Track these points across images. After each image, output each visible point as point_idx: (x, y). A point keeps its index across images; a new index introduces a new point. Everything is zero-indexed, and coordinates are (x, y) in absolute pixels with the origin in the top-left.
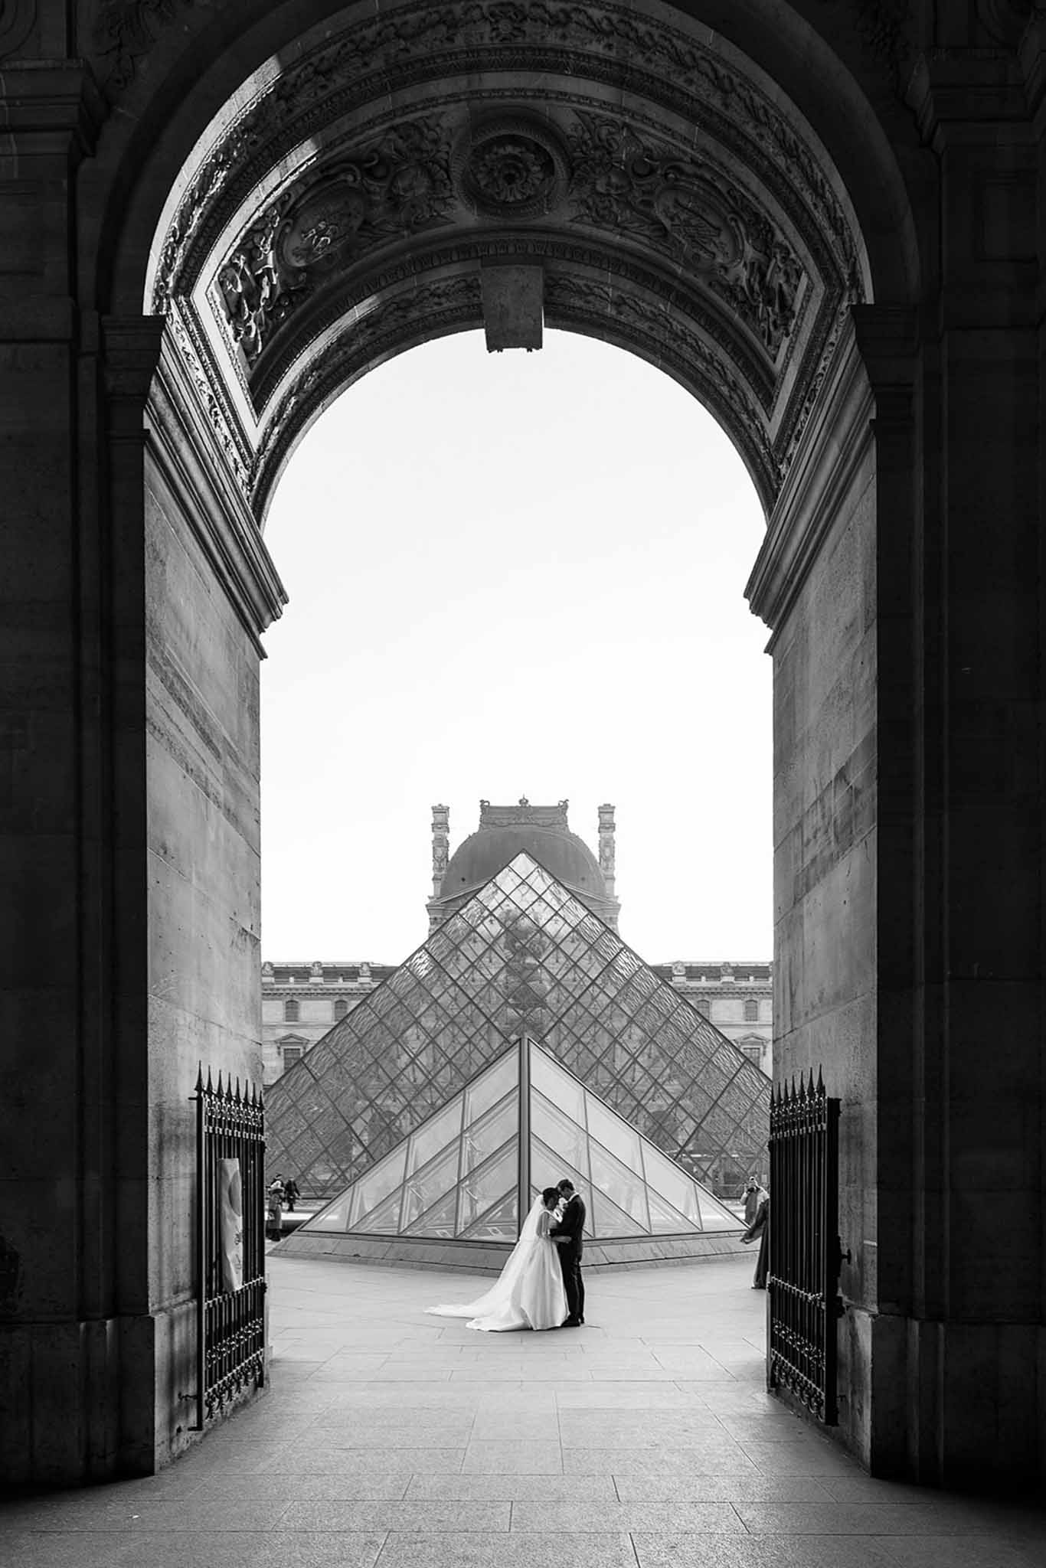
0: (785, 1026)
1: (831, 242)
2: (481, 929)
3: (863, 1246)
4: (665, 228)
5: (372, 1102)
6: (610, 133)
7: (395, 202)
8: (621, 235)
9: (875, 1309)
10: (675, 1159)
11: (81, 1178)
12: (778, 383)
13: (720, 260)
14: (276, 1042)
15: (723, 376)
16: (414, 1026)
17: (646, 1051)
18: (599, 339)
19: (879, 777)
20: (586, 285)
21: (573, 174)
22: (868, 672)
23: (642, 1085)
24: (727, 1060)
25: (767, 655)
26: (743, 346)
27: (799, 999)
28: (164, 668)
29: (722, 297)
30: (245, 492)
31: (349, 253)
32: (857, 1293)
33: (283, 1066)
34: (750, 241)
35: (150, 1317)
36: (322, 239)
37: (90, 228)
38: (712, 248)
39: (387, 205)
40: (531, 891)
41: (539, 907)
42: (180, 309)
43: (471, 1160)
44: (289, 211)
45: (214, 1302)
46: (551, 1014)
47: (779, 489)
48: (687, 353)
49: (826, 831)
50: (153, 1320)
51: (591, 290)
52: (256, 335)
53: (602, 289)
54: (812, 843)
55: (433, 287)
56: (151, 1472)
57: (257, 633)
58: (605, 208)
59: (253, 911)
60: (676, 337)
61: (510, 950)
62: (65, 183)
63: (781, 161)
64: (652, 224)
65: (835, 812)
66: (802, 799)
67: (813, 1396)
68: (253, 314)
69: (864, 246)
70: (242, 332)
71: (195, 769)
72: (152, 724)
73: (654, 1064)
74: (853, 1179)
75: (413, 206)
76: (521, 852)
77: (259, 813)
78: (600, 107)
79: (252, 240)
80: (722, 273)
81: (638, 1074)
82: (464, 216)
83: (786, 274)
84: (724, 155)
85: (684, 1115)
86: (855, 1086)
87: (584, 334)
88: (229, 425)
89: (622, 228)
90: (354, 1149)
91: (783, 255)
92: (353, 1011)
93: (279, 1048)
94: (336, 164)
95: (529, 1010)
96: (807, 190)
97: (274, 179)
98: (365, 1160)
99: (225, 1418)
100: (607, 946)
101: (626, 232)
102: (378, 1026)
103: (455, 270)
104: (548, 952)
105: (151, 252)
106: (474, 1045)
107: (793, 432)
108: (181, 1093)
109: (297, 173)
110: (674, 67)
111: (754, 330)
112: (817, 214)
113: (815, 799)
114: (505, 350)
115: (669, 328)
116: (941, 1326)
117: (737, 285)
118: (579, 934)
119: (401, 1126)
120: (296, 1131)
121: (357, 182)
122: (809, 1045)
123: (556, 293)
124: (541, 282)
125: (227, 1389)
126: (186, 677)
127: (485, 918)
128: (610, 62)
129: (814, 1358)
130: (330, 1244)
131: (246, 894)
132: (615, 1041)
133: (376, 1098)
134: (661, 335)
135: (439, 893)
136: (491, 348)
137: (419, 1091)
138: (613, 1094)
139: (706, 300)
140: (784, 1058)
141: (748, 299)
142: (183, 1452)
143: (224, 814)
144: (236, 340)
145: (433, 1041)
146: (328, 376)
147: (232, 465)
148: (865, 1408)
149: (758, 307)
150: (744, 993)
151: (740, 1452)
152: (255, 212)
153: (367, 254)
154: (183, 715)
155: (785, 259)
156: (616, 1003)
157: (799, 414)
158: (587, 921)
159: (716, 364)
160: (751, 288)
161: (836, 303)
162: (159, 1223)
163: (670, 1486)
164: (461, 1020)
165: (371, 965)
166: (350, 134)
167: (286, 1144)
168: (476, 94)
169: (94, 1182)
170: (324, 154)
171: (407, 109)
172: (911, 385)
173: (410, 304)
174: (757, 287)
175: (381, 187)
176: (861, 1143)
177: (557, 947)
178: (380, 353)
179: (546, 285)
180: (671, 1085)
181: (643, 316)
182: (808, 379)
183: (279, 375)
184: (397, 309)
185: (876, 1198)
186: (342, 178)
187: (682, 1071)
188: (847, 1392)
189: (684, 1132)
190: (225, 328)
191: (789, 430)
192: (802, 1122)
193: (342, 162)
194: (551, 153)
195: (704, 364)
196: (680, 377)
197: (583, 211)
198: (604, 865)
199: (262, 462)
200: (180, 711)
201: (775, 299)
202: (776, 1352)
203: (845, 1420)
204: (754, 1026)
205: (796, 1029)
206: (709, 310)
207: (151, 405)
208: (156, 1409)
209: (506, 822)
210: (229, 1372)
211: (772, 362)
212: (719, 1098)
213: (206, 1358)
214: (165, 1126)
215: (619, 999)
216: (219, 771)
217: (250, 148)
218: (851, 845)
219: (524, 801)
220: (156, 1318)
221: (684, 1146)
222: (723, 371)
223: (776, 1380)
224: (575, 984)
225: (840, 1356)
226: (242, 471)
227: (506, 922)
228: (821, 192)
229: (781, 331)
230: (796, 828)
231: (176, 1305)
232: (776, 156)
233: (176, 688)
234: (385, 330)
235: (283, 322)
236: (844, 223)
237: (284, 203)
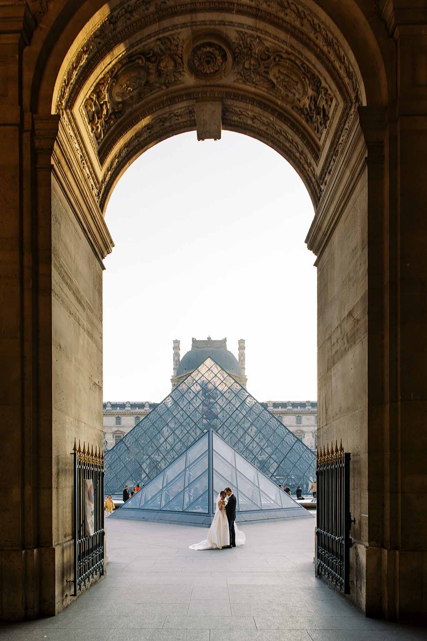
0: (323, 423)
1: (347, 83)
2: (192, 388)
3: (361, 517)
4: (274, 84)
5: (149, 457)
6: (251, 41)
7: (159, 73)
8: (255, 87)
9: (367, 544)
10: (270, 478)
11: (23, 488)
12: (321, 149)
13: (297, 96)
14: (112, 433)
15: (297, 149)
16: (166, 426)
17: (257, 436)
18: (244, 134)
19: (369, 313)
20: (240, 111)
21: (235, 60)
22: (364, 267)
23: (256, 450)
24: (290, 440)
25: (315, 267)
26: (306, 134)
27: (330, 412)
28: (60, 268)
29: (298, 114)
30: (96, 198)
31: (140, 96)
32: (359, 537)
33: (115, 442)
34: (311, 87)
36: (129, 89)
37: (28, 76)
38: (294, 91)
39: (156, 75)
40: (212, 373)
41: (215, 379)
42: (68, 115)
43: (189, 479)
44: (115, 76)
45: (82, 541)
46: (220, 422)
47: (321, 196)
48: (282, 139)
49: (343, 339)
50: (54, 549)
51: (242, 113)
52: (101, 130)
53: (246, 112)
54: (336, 344)
55: (175, 112)
56: (54, 615)
57: (101, 259)
58: (248, 76)
59: (99, 375)
60: (277, 132)
61: (204, 396)
62: (17, 57)
63: (325, 49)
64: (268, 82)
65: (347, 330)
66: (331, 326)
67: (338, 580)
68: (99, 121)
69: (362, 82)
70: (95, 129)
71: (73, 313)
72: (54, 292)
73: (261, 441)
74: (356, 488)
75: (167, 75)
76: (208, 357)
77: (102, 334)
78: (247, 28)
79: (99, 88)
80: (298, 102)
81: (255, 445)
82: (189, 80)
83: (326, 100)
84: (299, 46)
85: (273, 461)
86: (357, 447)
87: (238, 133)
88: (89, 169)
89: (255, 84)
90: (143, 475)
91: (325, 91)
92: (142, 420)
93: (113, 435)
94: (135, 55)
95: (211, 420)
96: (337, 61)
97: (108, 60)
98: (147, 479)
99: (87, 589)
100: (242, 395)
101: (257, 86)
102: (152, 426)
103: (184, 104)
104: (219, 397)
105: (55, 88)
106: (190, 434)
108: (67, 451)
109: (118, 58)
110: (280, 8)
111: (311, 128)
112: (341, 71)
113: (337, 325)
114: (205, 140)
115: (274, 129)
116: (397, 552)
117: (304, 108)
118: (231, 390)
119: (161, 466)
120: (120, 468)
121: (143, 63)
122: (334, 430)
123: (227, 114)
124: (221, 110)
125: (87, 577)
126: (70, 274)
127: (194, 384)
128: (252, 7)
129: (339, 565)
130: (133, 513)
131: (96, 368)
132: (246, 432)
133: (151, 455)
134: (270, 131)
135: (176, 375)
136: (199, 139)
137: (168, 452)
138: (245, 453)
139: (291, 115)
140: (323, 436)
141: (309, 113)
142: (68, 605)
143: (86, 333)
144: (92, 132)
145: (174, 432)
146: (131, 151)
148: (362, 587)
149: (313, 117)
150: (296, 413)
151: (307, 605)
152: (100, 75)
153: (148, 96)
154: (68, 290)
155: (325, 94)
156: (246, 417)
157: (330, 163)
158: (235, 385)
159: (294, 144)
160: (310, 108)
161: (348, 110)
162: (58, 507)
163: (279, 621)
164: (185, 424)
165: (149, 403)
166: (140, 41)
167: (116, 473)
168: (194, 23)
169: (29, 490)
170: (129, 51)
171: (165, 30)
172: (383, 142)
173: (166, 119)
174: (313, 108)
175: (153, 66)
176: (360, 472)
177: (223, 395)
178: (153, 141)
179: (223, 111)
180: (268, 449)
181: (263, 123)
182: (335, 146)
183: (111, 149)
184: (160, 121)
185: (367, 496)
186: (137, 61)
187: (272, 444)
188: (354, 580)
189: (273, 468)
190: (87, 126)
191: (326, 170)
192: (332, 463)
193: (138, 54)
194: (226, 50)
195: (289, 144)
196: (279, 150)
197: (239, 77)
198: (241, 363)
199: (104, 186)
200: (67, 288)
201: (321, 111)
202: (320, 561)
203: (353, 591)
204: (300, 426)
205: (328, 424)
206: (292, 119)
207: (54, 154)
208: (56, 587)
209: (202, 346)
210: (89, 570)
211: (319, 141)
212: (287, 455)
213: (78, 565)
214: (60, 465)
215: (247, 415)
216: (84, 315)
217: (98, 45)
218: (355, 344)
219: (209, 338)
220: (56, 548)
221: (273, 473)
222: (297, 146)
223: (320, 572)
224: (230, 409)
225: (350, 564)
226: (95, 190)
227: (202, 385)
228: (343, 60)
229: (323, 126)
230: (328, 339)
231: (65, 542)
232: (323, 46)
233: (65, 278)
234: (155, 131)
235: (112, 126)
236: (353, 73)
237: (112, 72)
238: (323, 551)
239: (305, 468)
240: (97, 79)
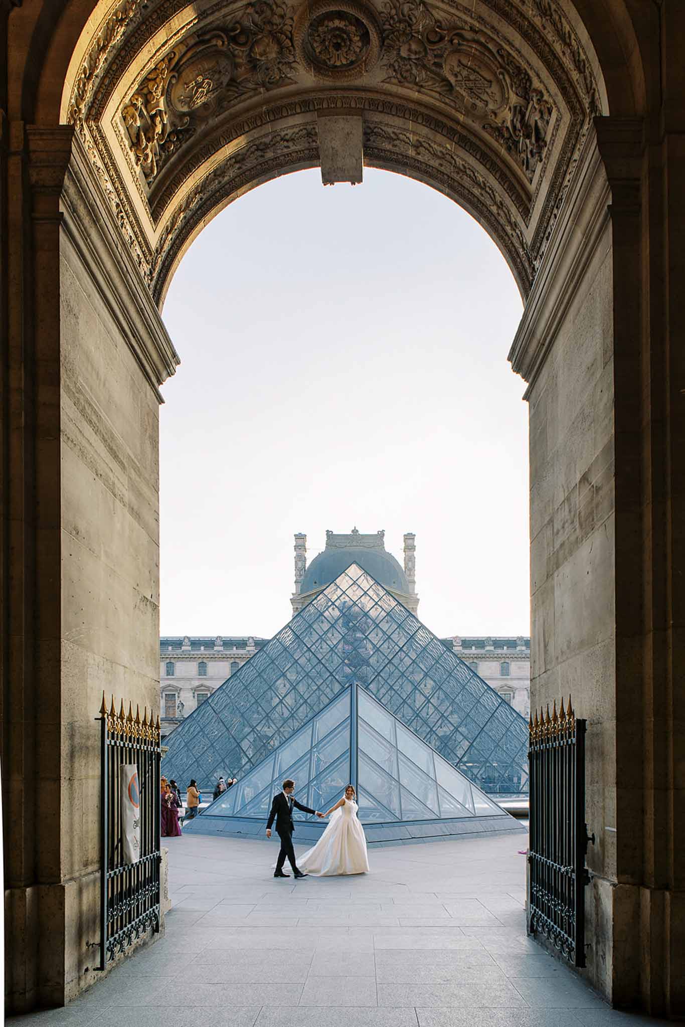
0: (540, 668)
1: (575, 80)
2: (326, 614)
3: (604, 831)
4: (451, 85)
5: (254, 728)
6: (411, 10)
7: (254, 65)
8: (419, 92)
9: (615, 880)
10: (456, 766)
12: (534, 198)
13: (491, 106)
14: (192, 689)
15: (493, 199)
16: (282, 678)
17: (435, 695)
18: (403, 174)
19: (616, 475)
20: (393, 133)
21: (383, 42)
22: (607, 396)
23: (432, 718)
24: (490, 701)
25: (525, 401)
26: (508, 173)
27: (551, 648)
28: (76, 395)
29: (493, 137)
30: (146, 281)
31: (220, 103)
32: (600, 867)
33: (196, 704)
34: (514, 89)
35: (61, 886)
36: (200, 90)
37: (18, 58)
38: (485, 97)
39: (247, 67)
40: (359, 589)
41: (365, 600)
42: (91, 131)
43: (318, 766)
44: (175, 66)
45: (115, 873)
46: (373, 671)
47: (533, 279)
48: (467, 182)
49: (572, 522)
50: (63, 888)
51: (397, 136)
52: (152, 161)
53: (405, 135)
54: (560, 533)
55: (283, 134)
56: (62, 1005)
57: (156, 384)
58: (407, 71)
59: (153, 585)
60: (459, 170)
61: (346, 628)
63: (537, 21)
64: (442, 82)
65: (580, 507)
66: (552, 501)
67: (565, 943)
68: (149, 145)
69: (602, 76)
70: (142, 159)
71: (103, 474)
72: (66, 435)
73: (441, 703)
74: (596, 780)
75: (267, 69)
76: (353, 563)
77: (158, 514)
79: (147, 86)
80: (493, 116)
81: (431, 711)
82: (305, 77)
83: (541, 112)
84: (494, 19)
85: (462, 737)
86: (597, 710)
87: (393, 171)
88: (133, 228)
89: (420, 87)
90: (242, 760)
91: (538, 97)
92: (242, 667)
93: (194, 693)
94: (209, 31)
95: (358, 668)
96: (557, 42)
97: (161, 37)
98: (248, 767)
99: (127, 957)
100: (410, 625)
101: (423, 90)
102: (258, 678)
103: (298, 120)
104: (371, 629)
105: (66, 81)
106: (322, 691)
107: (544, 234)
108: (90, 715)
109: (179, 34)
111: (516, 161)
112: (564, 60)
113: (563, 499)
114: (335, 183)
115: (453, 164)
116: (667, 894)
117: (503, 127)
118: (391, 617)
119: (273, 744)
120: (203, 748)
121: (225, 46)
122: (559, 681)
123: (372, 139)
124: (361, 131)
125: (127, 936)
126: (96, 405)
127: (329, 607)
129: (566, 915)
130: (221, 824)
131: (147, 573)
132: (416, 688)
133: (257, 726)
134: (447, 169)
135: (299, 591)
136: (325, 181)
137: (285, 722)
138: (414, 724)
139: (482, 140)
141: (511, 136)
142: (90, 986)
143: (128, 511)
144: (137, 165)
145: (294, 688)
146: (208, 199)
147: (136, 258)
148: (607, 956)
149: (519, 141)
150: (500, 657)
151: (511, 987)
152: (148, 62)
153: (234, 105)
154: (93, 433)
155: (539, 101)
156: (416, 663)
157: (549, 220)
158: (397, 609)
159: (488, 189)
160: (514, 127)
161: (579, 127)
162: (71, 813)
164: (313, 673)
165: (254, 639)
169: (18, 782)
170: (201, 20)
172: (639, 180)
173: (267, 146)
174: (518, 125)
175: (243, 51)
176: (603, 753)
177: (377, 625)
178: (246, 184)
179: (365, 134)
180: (452, 718)
181: (435, 155)
182: (557, 191)
183: (171, 194)
184: (257, 150)
185: (614, 795)
186: (214, 42)
187: (460, 708)
188: (592, 942)
189: (461, 749)
190: (127, 153)
191: (542, 233)
192: (555, 737)
193: (214, 29)
194: (367, 26)
195: (479, 190)
196: (462, 201)
197: (391, 73)
198: (408, 573)
199: (160, 259)
200: (91, 429)
201: (532, 133)
202: (535, 908)
203: (591, 963)
204: (507, 679)
205: (549, 670)
206: (483, 148)
207: (65, 194)
208: (65, 956)
209: (343, 545)
210: (129, 924)
211: (529, 184)
212: (485, 726)
213: (108, 915)
214: (76, 740)
215: (418, 660)
216: (124, 479)
217: (143, 10)
218: (592, 530)
219: (355, 531)
220: (66, 886)
221: (462, 758)
222: (493, 194)
223: (535, 928)
224: (389, 650)
225: (586, 914)
226: (144, 265)
227: (343, 609)
228: (568, 41)
229: (537, 158)
230: (549, 523)
231: (85, 875)
232: (534, 17)
233: (86, 410)
234: (249, 165)
235: (173, 154)
236: (586, 62)
237: (170, 60)
238: (540, 890)
239: (515, 749)
240: (142, 70)
